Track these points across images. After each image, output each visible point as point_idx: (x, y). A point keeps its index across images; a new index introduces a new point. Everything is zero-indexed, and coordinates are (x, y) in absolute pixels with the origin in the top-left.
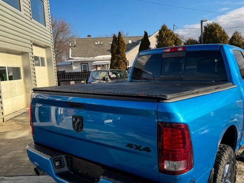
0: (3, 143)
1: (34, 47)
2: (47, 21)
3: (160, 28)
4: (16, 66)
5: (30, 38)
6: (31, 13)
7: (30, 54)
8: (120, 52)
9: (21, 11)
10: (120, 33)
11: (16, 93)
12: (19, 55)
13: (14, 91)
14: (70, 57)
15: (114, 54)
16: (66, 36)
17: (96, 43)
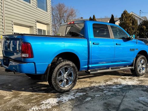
1: (37, 23)
2: (48, 8)
5: (35, 18)
6: (37, 4)
7: (35, 27)
9: (30, 3)
10: (94, 16)
12: (28, 27)
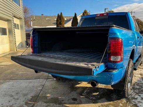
0: (3, 66)
1: (14, 18)
2: (21, 3)
3: (83, 12)
4: (4, 27)
5: (12, 12)
7: (12, 21)
8: (62, 24)
10: (61, 13)
11: (4, 42)
12: (6, 21)
13: (3, 41)
14: (32, 26)
15: (58, 24)
16: (27, 15)
17: (46, 19)
